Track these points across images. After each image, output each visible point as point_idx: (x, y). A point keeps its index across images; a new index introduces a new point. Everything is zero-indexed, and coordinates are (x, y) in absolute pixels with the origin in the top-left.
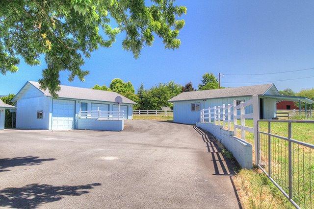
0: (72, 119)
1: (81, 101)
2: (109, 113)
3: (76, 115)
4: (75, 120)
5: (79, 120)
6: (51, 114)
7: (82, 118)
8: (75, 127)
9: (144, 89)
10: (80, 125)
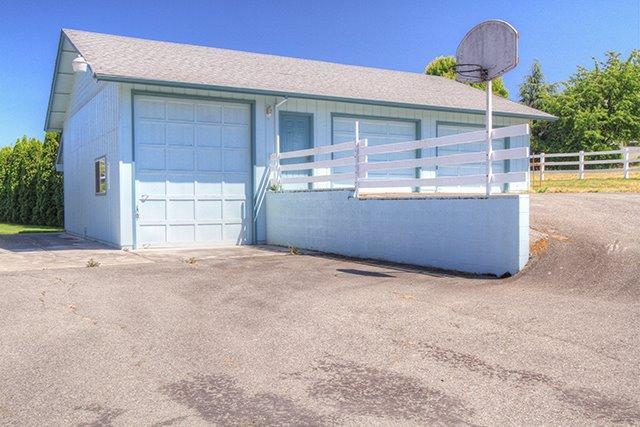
0: (238, 190)
1: (282, 104)
2: (418, 154)
3: (259, 171)
4: (252, 199)
5: (272, 196)
6: (126, 170)
7: (287, 187)
8: (257, 236)
9: (546, 81)
10: (278, 224)
